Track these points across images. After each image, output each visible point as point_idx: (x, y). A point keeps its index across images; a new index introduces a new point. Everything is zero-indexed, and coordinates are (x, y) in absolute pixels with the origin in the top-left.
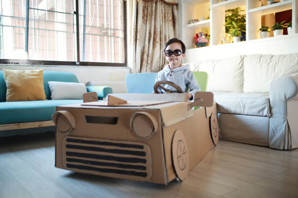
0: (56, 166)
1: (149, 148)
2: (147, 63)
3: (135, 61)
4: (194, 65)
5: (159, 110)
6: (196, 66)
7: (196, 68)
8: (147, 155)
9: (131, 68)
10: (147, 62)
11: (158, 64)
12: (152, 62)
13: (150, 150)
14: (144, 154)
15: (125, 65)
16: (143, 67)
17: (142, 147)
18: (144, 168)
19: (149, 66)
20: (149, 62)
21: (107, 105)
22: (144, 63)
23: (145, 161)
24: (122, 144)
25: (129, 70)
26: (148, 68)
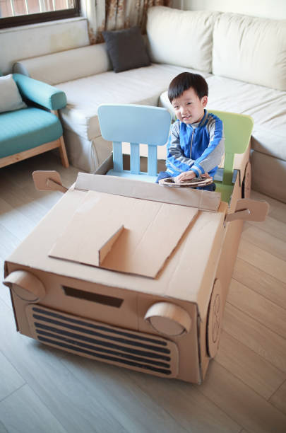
0: (18, 330)
1: (176, 346)
2: (118, 6)
3: (96, 4)
4: (206, 21)
5: (195, 304)
6: (208, 24)
7: (209, 28)
8: (172, 353)
9: (89, 19)
10: (117, 3)
11: (138, 4)
12: (125, 2)
13: (177, 349)
14: (168, 351)
15: (75, 12)
16: (111, 15)
17: (165, 344)
18: (168, 366)
19: (120, 11)
20: (121, 4)
21: (97, 264)
22: (113, 6)
23: (168, 359)
24: (131, 334)
25: (85, 22)
26: (119, 15)
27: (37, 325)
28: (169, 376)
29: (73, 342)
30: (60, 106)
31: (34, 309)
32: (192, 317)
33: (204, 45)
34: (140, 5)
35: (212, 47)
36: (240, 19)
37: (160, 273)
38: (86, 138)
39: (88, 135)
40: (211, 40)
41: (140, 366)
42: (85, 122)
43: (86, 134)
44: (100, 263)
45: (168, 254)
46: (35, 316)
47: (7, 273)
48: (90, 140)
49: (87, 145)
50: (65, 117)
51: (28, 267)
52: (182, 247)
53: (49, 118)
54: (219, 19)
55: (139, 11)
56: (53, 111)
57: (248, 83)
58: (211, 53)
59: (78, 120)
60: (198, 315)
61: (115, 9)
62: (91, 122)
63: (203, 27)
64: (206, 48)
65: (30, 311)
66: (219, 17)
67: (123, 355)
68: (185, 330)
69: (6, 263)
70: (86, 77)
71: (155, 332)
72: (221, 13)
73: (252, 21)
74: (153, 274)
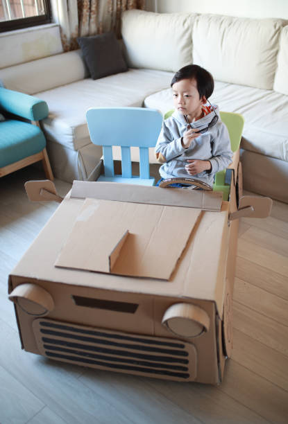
0: (23, 348)
1: (194, 348)
2: (91, 12)
3: (68, 10)
4: (185, 22)
5: (214, 302)
6: (186, 25)
7: (188, 29)
8: (189, 355)
9: (61, 24)
10: (90, 8)
11: (111, 9)
12: (98, 7)
13: (195, 350)
14: (186, 354)
15: (47, 18)
16: (84, 20)
17: (182, 346)
18: (186, 369)
19: (93, 16)
20: (93, 8)
21: (108, 271)
22: (85, 11)
23: (186, 362)
24: (146, 339)
25: (57, 28)
26: (92, 20)
27: (45, 340)
28: (187, 380)
29: (85, 354)
30: (42, 116)
31: (42, 323)
32: (210, 316)
33: (184, 48)
34: (113, 9)
35: (191, 50)
36: (219, 19)
37: (173, 274)
38: (72, 148)
39: (74, 146)
40: (190, 42)
41: (157, 372)
42: (70, 132)
43: (72, 144)
44: (110, 270)
45: (179, 256)
46: (43, 331)
47: (11, 288)
48: (76, 150)
49: (73, 155)
50: (47, 128)
51: (35, 279)
52: (191, 248)
53: (31, 130)
54: (198, 21)
55: (112, 15)
56: (34, 122)
57: (232, 84)
58: (191, 55)
59: (62, 130)
60: (217, 313)
61: (88, 14)
62: (77, 130)
63: (182, 30)
64: (186, 50)
65: (37, 325)
66: (197, 17)
67: (138, 363)
68: (204, 329)
69: (11, 277)
70: (63, 85)
71: (173, 335)
72: (198, 15)
73: (231, 21)
74: (167, 276)
